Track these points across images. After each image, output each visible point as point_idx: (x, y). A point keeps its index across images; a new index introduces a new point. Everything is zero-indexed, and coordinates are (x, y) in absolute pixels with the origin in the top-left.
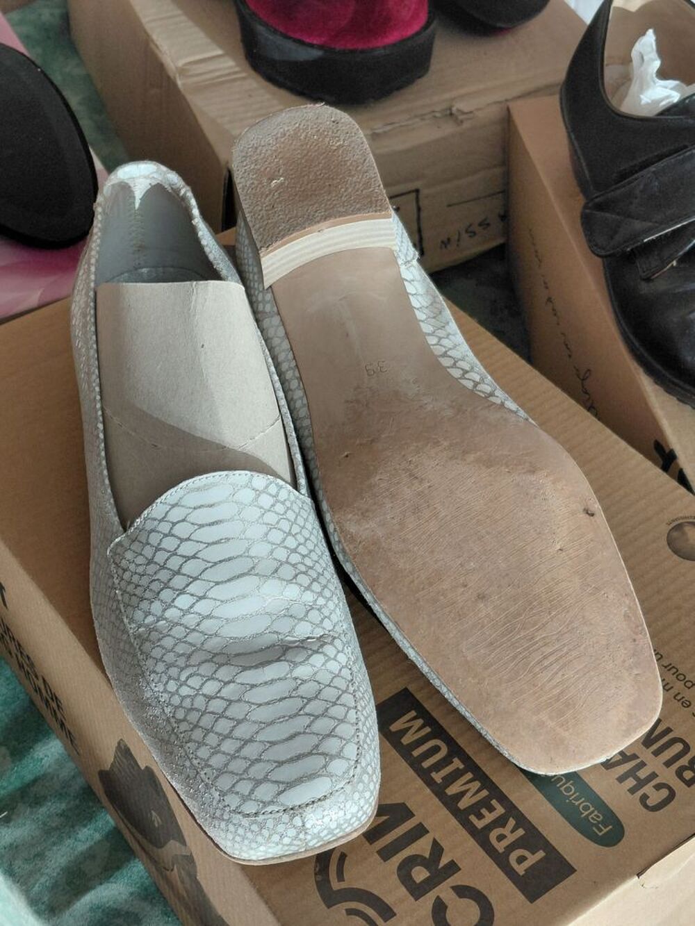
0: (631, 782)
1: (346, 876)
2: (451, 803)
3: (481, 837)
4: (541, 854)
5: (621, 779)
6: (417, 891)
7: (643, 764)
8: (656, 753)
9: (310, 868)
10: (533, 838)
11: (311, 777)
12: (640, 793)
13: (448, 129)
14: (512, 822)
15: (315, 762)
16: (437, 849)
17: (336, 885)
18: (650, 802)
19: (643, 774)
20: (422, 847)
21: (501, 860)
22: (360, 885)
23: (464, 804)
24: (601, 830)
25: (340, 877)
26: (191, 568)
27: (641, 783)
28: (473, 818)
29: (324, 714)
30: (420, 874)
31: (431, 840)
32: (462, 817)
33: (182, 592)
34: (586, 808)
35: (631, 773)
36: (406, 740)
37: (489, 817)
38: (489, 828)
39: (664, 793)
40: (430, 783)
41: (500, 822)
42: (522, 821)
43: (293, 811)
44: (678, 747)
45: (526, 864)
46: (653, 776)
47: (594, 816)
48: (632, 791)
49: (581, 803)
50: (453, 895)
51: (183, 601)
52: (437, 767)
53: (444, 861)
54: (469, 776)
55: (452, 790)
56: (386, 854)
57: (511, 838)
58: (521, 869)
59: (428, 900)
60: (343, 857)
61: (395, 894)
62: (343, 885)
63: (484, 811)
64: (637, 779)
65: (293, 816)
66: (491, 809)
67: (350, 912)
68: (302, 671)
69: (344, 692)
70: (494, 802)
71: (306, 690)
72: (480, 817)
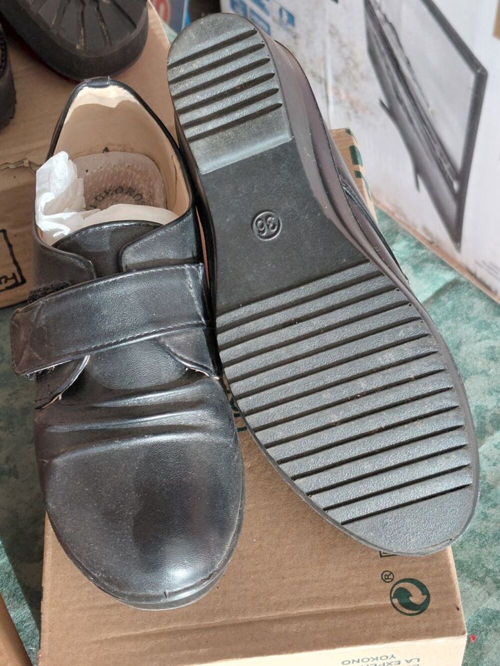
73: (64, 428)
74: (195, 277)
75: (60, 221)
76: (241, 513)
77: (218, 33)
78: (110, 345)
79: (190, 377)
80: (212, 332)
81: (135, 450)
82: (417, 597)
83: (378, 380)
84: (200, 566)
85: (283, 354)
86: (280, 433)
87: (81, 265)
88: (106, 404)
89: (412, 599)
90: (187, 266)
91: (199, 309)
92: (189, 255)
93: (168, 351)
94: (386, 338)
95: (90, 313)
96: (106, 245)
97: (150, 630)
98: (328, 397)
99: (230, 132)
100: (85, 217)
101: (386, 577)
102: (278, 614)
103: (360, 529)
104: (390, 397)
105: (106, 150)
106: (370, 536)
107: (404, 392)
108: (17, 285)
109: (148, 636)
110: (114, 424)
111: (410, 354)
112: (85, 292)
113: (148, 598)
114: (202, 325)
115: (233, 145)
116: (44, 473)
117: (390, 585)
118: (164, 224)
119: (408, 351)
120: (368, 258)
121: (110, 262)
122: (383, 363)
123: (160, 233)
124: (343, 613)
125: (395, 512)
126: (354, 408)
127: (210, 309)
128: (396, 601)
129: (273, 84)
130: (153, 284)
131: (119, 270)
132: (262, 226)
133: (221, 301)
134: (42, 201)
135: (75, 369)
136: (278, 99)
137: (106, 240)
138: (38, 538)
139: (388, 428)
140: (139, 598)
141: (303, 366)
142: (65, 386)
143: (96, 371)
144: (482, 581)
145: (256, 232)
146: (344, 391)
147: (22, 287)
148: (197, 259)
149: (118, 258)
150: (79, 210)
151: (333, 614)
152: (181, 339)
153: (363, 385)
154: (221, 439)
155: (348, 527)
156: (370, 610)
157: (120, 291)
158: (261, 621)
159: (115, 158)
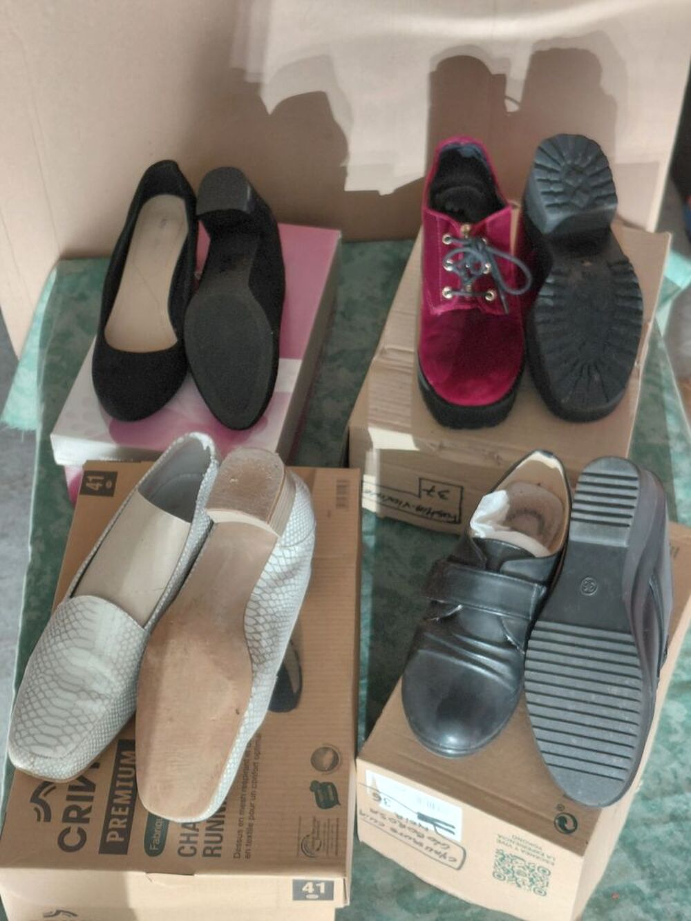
0: (185, 838)
1: (48, 795)
2: (112, 796)
3: (109, 817)
4: (122, 840)
5: (182, 835)
6: (66, 818)
7: (196, 835)
8: (207, 835)
9: (38, 784)
10: (126, 833)
11: (48, 746)
12: (182, 845)
13: (490, 464)
14: (125, 820)
15: (53, 742)
16: (89, 810)
17: (41, 796)
18: (182, 851)
19: (192, 839)
20: (84, 805)
21: (106, 830)
22: (48, 802)
23: (116, 801)
24: (153, 847)
25: (45, 795)
26: (72, 633)
27: (188, 841)
28: (113, 809)
29: (74, 726)
30: (73, 814)
31: (89, 805)
32: (111, 804)
33: (63, 641)
34: (157, 835)
35: (189, 836)
36: (123, 761)
37: (120, 812)
38: (114, 816)
39: (192, 851)
40: (113, 784)
41: (121, 817)
42: (129, 824)
43: (34, 755)
44: (218, 839)
45: (113, 839)
46: (195, 842)
47: (157, 840)
48: (181, 842)
49: (158, 832)
50: (76, 830)
51: (61, 645)
52: (122, 780)
53: (87, 816)
54: (130, 792)
55: (118, 793)
56: (70, 798)
57: (119, 826)
58: (109, 839)
59: (66, 825)
60: (54, 788)
61: (57, 814)
62: (44, 798)
63: (120, 809)
64: (188, 839)
65: (31, 757)
66: (124, 810)
67: (36, 809)
68: (80, 703)
69: (91, 722)
70: (127, 809)
71: (76, 712)
72: (117, 810)
73: (432, 637)
74: (539, 592)
75: (482, 528)
76: (499, 731)
77: (616, 469)
78: (474, 606)
79: (507, 645)
80: (532, 626)
81: (460, 667)
82: (569, 826)
83: (602, 699)
84: (463, 742)
85: (561, 659)
86: (539, 699)
87: (481, 559)
88: (458, 636)
89: (566, 825)
90: (536, 585)
91: (531, 610)
92: (541, 579)
93: (502, 625)
94: (618, 680)
95: (471, 586)
96: (498, 553)
97: (425, 763)
98: (573, 694)
99: (595, 526)
100: (496, 530)
101: (560, 807)
102: (492, 792)
103: (555, 772)
104: (605, 712)
105: (539, 485)
106: (558, 778)
107: (613, 713)
108: (455, 522)
109: (422, 765)
110: (456, 648)
111: (626, 695)
112: (475, 573)
113: (430, 742)
114: (528, 620)
115: (594, 533)
116: (411, 654)
117: (559, 812)
118: (537, 556)
119: (626, 692)
120: (632, 630)
121: (496, 564)
122: (610, 692)
123: (530, 561)
124: (526, 811)
125: (577, 773)
126: (582, 707)
127: (537, 615)
128: (557, 821)
129: (631, 512)
130: (512, 586)
131: (498, 571)
132: (586, 585)
133: (545, 613)
134: (479, 513)
135: (452, 609)
136: (629, 522)
137: (500, 551)
138: (389, 691)
139: (595, 727)
140: (426, 740)
141: (568, 671)
142: (443, 615)
143: (461, 616)
144: (643, 868)
145: (581, 587)
146: (583, 696)
147: (456, 525)
148: (543, 583)
149: (501, 563)
150: (499, 522)
151: (520, 808)
152: (512, 622)
153: (593, 697)
154: (507, 686)
155: (550, 767)
156: (542, 818)
157: (492, 582)
158: (482, 791)
159: (542, 492)
